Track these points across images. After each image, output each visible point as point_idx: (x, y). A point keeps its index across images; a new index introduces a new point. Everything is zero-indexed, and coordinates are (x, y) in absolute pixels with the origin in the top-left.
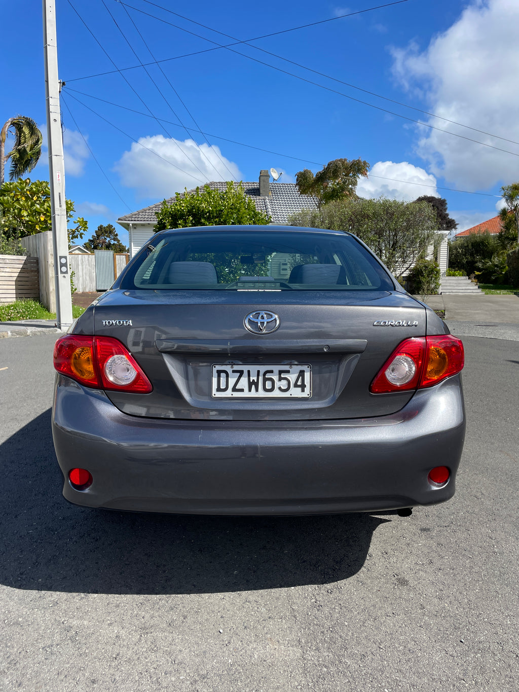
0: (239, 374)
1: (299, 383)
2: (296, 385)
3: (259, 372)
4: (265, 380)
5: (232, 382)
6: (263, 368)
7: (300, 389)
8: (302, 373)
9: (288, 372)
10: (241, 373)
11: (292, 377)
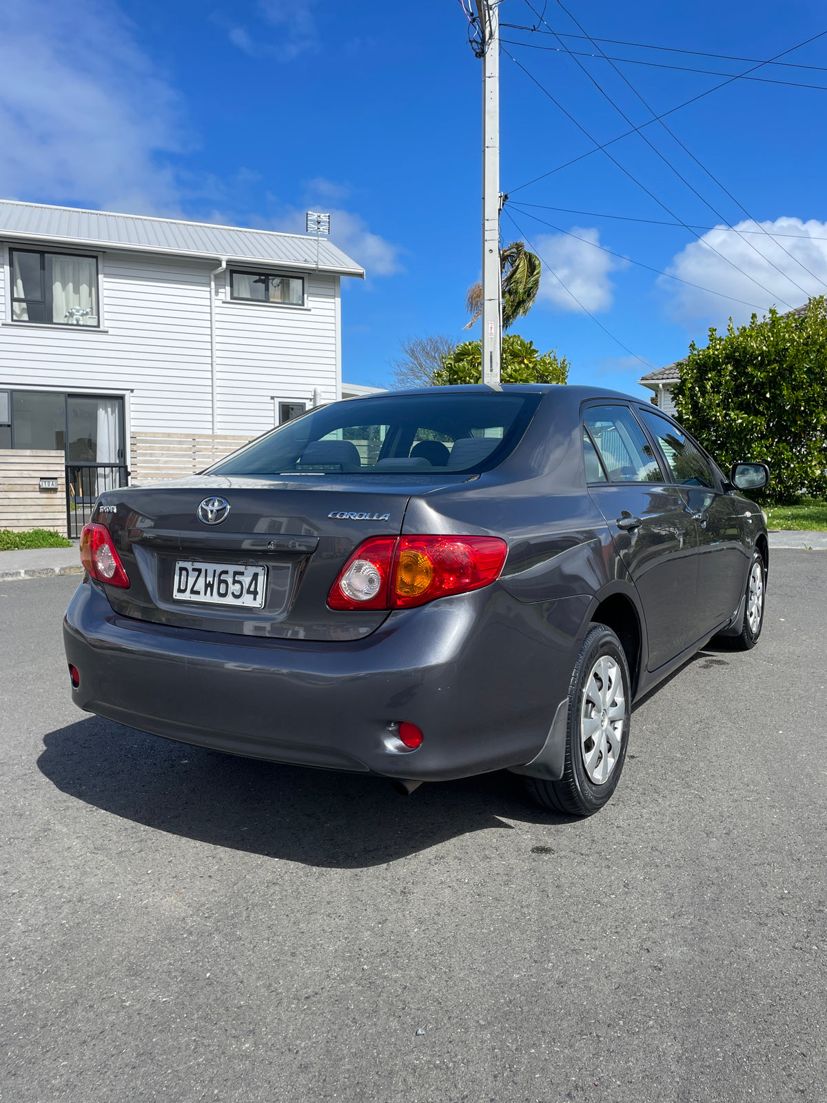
0: (197, 573)
1: (252, 589)
2: (249, 592)
3: (215, 571)
4: (220, 582)
5: (191, 581)
6: (220, 568)
7: (252, 596)
8: (255, 576)
9: (242, 574)
10: (199, 571)
11: (246, 580)
